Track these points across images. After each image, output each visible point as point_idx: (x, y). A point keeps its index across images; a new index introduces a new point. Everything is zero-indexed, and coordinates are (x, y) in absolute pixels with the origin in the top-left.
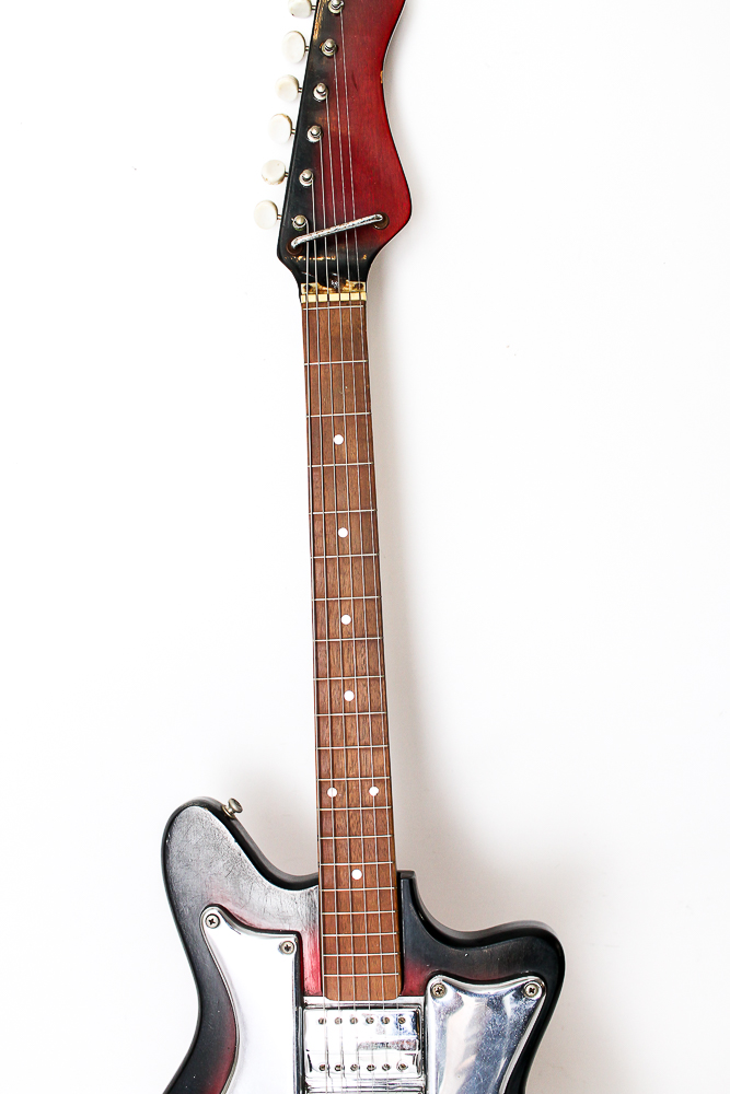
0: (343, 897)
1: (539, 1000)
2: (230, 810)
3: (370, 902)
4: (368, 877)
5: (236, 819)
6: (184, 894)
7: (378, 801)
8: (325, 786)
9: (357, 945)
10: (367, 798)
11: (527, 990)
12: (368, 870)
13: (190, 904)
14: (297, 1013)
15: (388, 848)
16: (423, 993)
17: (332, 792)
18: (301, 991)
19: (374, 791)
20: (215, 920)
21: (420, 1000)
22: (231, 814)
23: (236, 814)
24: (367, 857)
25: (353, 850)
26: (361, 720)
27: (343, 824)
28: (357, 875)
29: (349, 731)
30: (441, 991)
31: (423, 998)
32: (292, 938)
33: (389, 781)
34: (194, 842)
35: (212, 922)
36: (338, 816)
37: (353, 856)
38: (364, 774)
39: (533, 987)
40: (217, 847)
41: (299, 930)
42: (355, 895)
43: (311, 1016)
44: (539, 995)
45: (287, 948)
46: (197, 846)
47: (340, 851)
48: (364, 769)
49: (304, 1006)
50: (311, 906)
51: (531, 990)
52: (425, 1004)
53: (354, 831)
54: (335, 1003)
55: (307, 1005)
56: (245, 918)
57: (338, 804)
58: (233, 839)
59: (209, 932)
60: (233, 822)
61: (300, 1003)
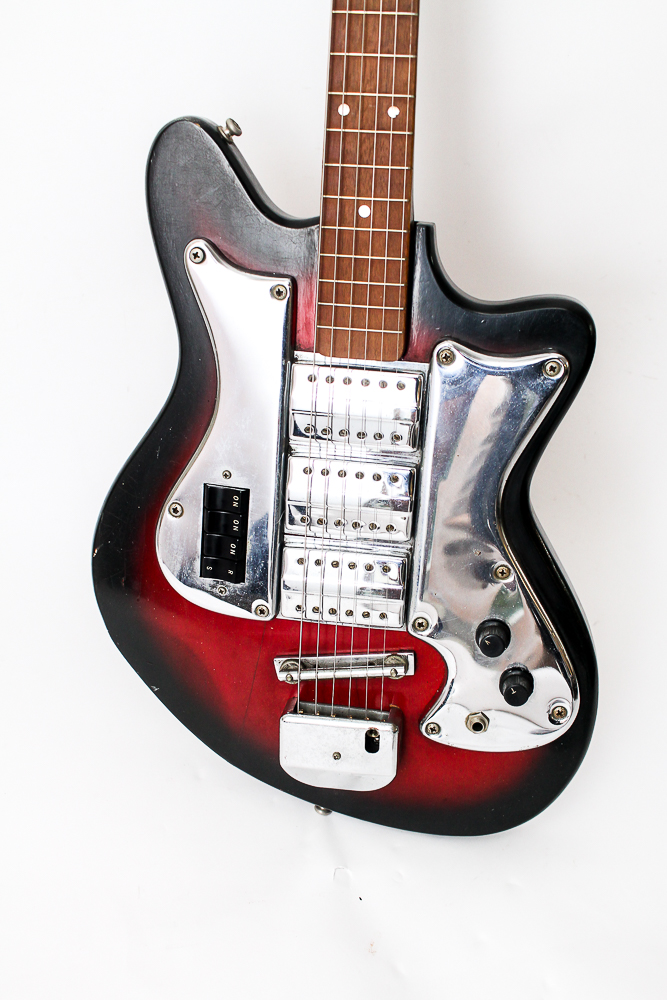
0: (346, 236)
1: (559, 381)
2: (227, 132)
3: (377, 245)
4: (377, 216)
5: (232, 143)
6: (169, 224)
7: (398, 123)
8: (336, 101)
9: (358, 294)
10: (385, 119)
11: (548, 367)
12: (378, 207)
13: (174, 235)
14: (284, 367)
15: (403, 184)
16: (429, 360)
17: (344, 110)
18: (292, 344)
19: (393, 112)
20: (200, 254)
21: (424, 367)
22: (228, 136)
23: (234, 138)
24: (378, 192)
25: (362, 181)
26: (386, 22)
27: (353, 149)
28: (365, 212)
29: (370, 34)
30: (449, 359)
31: (428, 365)
32: (286, 282)
33: (413, 101)
34: (182, 163)
35: (196, 255)
36: (349, 139)
37: (362, 189)
38: (384, 89)
39: (554, 365)
40: (207, 172)
41: (295, 275)
42: (360, 235)
43: (300, 372)
44: (559, 376)
45: (279, 293)
46: (185, 168)
47: (348, 182)
48: (384, 84)
49: (294, 360)
50: (311, 247)
51: (552, 369)
52: (430, 371)
53: (365, 158)
54: (328, 360)
55: (296, 360)
56: (235, 256)
57: (350, 124)
58: (227, 162)
59: (193, 268)
60: (231, 146)
61: (289, 356)
